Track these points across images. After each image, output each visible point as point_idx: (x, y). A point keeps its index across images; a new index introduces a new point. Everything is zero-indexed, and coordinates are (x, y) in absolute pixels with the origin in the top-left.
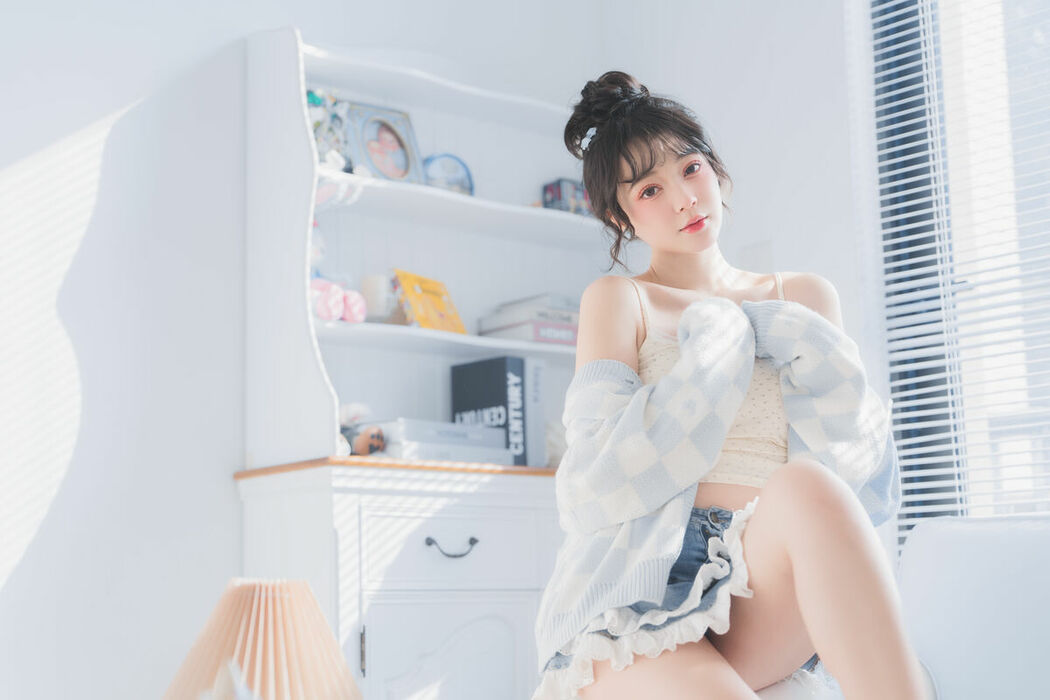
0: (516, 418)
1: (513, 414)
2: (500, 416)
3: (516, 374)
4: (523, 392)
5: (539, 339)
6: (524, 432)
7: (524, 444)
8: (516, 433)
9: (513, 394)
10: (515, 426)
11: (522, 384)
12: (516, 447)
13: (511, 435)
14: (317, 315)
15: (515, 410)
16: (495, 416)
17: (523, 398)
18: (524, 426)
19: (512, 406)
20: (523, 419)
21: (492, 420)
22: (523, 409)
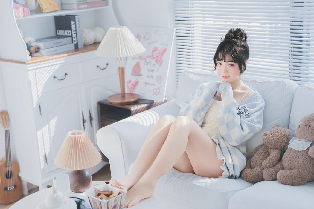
0: (74, 34)
1: (73, 33)
2: (70, 33)
3: (73, 21)
4: (75, 26)
5: (78, 9)
6: (77, 37)
7: (77, 40)
8: (74, 38)
9: (73, 27)
10: (74, 36)
11: (75, 24)
12: (75, 42)
13: (73, 38)
14: (16, 17)
15: (74, 31)
16: (68, 33)
17: (76, 28)
18: (76, 35)
19: (73, 30)
20: (76, 33)
21: (68, 34)
22: (76, 31)
